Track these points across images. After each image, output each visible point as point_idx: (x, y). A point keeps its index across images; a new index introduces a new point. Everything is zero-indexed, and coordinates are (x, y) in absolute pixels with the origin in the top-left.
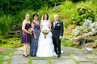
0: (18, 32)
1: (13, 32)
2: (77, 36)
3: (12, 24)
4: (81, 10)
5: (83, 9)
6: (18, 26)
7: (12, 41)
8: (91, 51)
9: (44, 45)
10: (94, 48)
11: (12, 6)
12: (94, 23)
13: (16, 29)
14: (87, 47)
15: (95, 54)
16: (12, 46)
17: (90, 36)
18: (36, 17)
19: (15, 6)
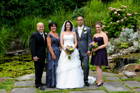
0: (19, 53)
1: (11, 53)
2: (112, 54)
3: (9, 40)
4: (116, 13)
5: (118, 12)
6: (18, 43)
7: (10, 66)
8: (132, 77)
9: (69, 70)
10: (137, 71)
11: (8, 12)
12: (136, 33)
13: (15, 48)
14: (126, 70)
15: (138, 81)
16: (11, 75)
17: (131, 53)
18: (54, 28)
19: (14, 11)
